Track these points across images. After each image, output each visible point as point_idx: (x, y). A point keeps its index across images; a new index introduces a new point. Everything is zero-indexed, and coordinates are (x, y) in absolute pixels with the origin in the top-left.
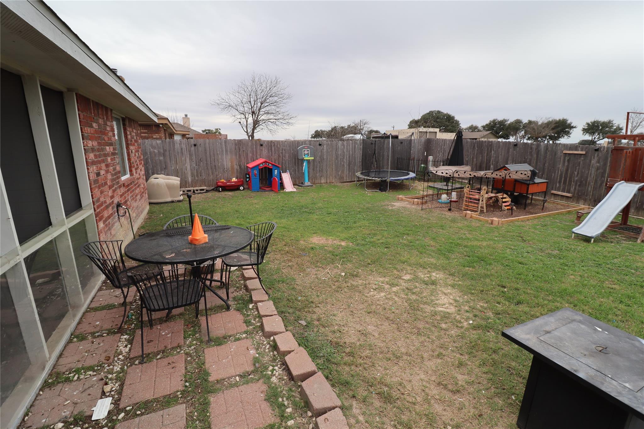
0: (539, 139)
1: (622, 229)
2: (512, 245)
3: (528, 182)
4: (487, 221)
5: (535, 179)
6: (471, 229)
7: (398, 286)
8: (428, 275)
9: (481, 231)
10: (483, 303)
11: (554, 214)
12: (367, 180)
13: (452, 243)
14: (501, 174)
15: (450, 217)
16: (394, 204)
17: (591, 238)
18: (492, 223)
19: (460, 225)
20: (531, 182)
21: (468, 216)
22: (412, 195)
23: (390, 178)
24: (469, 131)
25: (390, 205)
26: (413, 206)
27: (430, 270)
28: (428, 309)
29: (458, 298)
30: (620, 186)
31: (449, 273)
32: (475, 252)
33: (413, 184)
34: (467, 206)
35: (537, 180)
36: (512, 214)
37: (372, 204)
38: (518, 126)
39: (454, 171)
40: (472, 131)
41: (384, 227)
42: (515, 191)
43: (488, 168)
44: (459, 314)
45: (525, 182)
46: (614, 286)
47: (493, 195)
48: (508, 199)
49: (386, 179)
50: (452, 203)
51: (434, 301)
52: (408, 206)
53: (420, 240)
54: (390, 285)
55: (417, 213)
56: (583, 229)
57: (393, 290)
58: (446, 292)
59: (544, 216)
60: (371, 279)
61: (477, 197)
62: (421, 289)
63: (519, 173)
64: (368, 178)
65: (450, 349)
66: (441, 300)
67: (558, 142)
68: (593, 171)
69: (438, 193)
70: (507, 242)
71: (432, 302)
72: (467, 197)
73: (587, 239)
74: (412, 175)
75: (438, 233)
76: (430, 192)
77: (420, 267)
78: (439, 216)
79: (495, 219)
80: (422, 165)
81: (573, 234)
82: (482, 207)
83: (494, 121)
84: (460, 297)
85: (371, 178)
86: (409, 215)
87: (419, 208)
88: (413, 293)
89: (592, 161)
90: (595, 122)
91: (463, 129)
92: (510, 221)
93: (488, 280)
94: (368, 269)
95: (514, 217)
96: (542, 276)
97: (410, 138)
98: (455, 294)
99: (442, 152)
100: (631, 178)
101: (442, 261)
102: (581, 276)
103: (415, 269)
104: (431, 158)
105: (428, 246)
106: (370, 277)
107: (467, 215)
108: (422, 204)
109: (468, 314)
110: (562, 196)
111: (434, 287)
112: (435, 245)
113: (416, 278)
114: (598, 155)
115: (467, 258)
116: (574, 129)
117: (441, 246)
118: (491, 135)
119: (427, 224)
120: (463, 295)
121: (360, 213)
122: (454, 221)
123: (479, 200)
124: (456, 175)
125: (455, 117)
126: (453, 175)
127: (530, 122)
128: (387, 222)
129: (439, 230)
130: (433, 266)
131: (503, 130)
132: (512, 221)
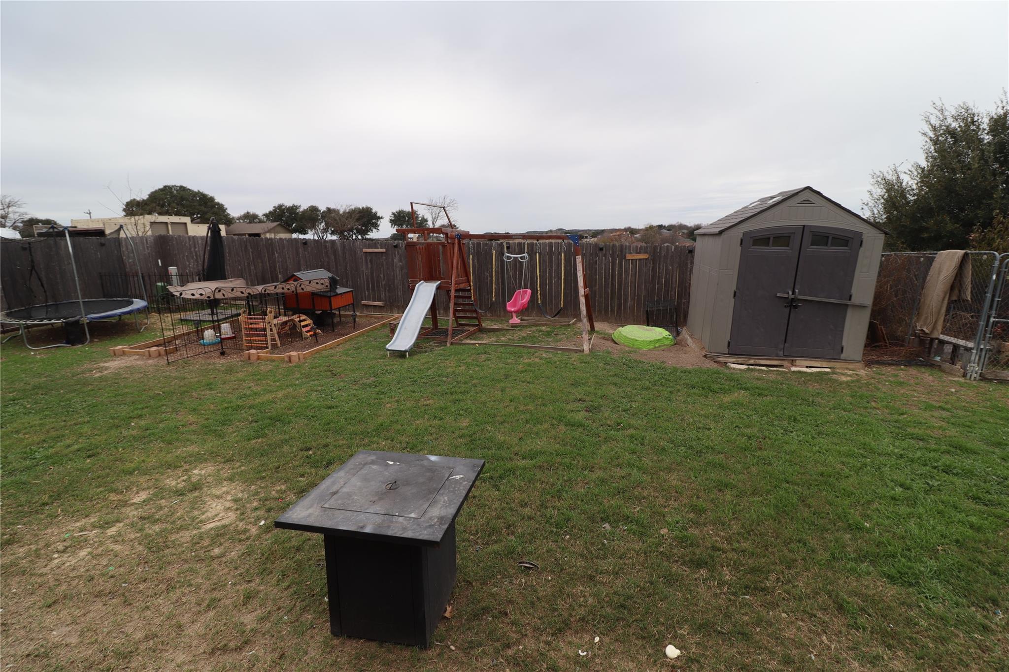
0: (346, 233)
1: (434, 334)
2: (319, 386)
3: (329, 294)
4: (283, 360)
5: (336, 288)
6: (259, 377)
7: (120, 522)
8: (185, 478)
9: (274, 376)
10: (280, 485)
11: (367, 331)
12: (27, 327)
13: (227, 408)
14: (291, 286)
15: (222, 367)
16: (106, 365)
17: (405, 351)
18: (290, 361)
19: (240, 375)
20: (333, 294)
21: (253, 358)
22: (147, 341)
23: (88, 316)
24: (244, 222)
25: (95, 369)
26: (150, 361)
27: (187, 467)
28: (186, 536)
29: (240, 495)
30: (421, 287)
31: (223, 460)
32: (267, 411)
33: (146, 321)
34: (250, 342)
35: (340, 290)
36: (317, 342)
37: (50, 376)
38: (314, 216)
39: (213, 290)
40: (250, 222)
41: (81, 417)
42: (317, 309)
43: (274, 279)
44: (242, 520)
45: (325, 294)
46: (428, 402)
47: (285, 319)
48: (309, 321)
49: (77, 318)
50: (225, 343)
51: (197, 518)
52: (139, 363)
53: (166, 420)
54: (101, 527)
55: (160, 372)
56: (396, 344)
57: (109, 534)
58: (218, 493)
59: (357, 335)
60: (52, 533)
61: (261, 325)
62: (171, 507)
63: (313, 284)
64: (29, 322)
65: (230, 583)
66: (211, 510)
67: (368, 237)
68: (398, 271)
69: (197, 330)
70: (313, 382)
71: (193, 521)
72: (246, 329)
73: (401, 354)
74: (139, 304)
75: (202, 397)
76: (182, 329)
77: (169, 468)
78: (202, 368)
79: (293, 353)
80: (159, 284)
81: (388, 352)
82: (273, 340)
83: (280, 207)
84: (242, 492)
85: (36, 322)
86: (142, 380)
87: (163, 362)
88: (156, 521)
89: (395, 260)
90: (400, 211)
91: (233, 218)
92: (313, 353)
93: (286, 448)
94: (43, 516)
95: (321, 345)
96: (355, 416)
97: (115, 236)
98: (236, 490)
99: (193, 258)
100: (429, 278)
101: (212, 443)
102: (397, 401)
103: (157, 476)
104: (173, 270)
105: (182, 426)
106: (49, 531)
107: (251, 357)
108: (167, 353)
109: (258, 513)
110: (374, 306)
111: (197, 494)
112: (196, 420)
113: (160, 492)
114: (398, 253)
115: (254, 425)
116: (381, 220)
117: (207, 419)
118: (279, 229)
119: (180, 387)
120: (247, 486)
121: (16, 402)
122: (230, 370)
123: (265, 330)
124: (219, 296)
125: (215, 198)
126: (214, 295)
127: (329, 210)
128: (89, 405)
129: (203, 393)
130: (193, 459)
131: (296, 220)
132: (317, 352)
